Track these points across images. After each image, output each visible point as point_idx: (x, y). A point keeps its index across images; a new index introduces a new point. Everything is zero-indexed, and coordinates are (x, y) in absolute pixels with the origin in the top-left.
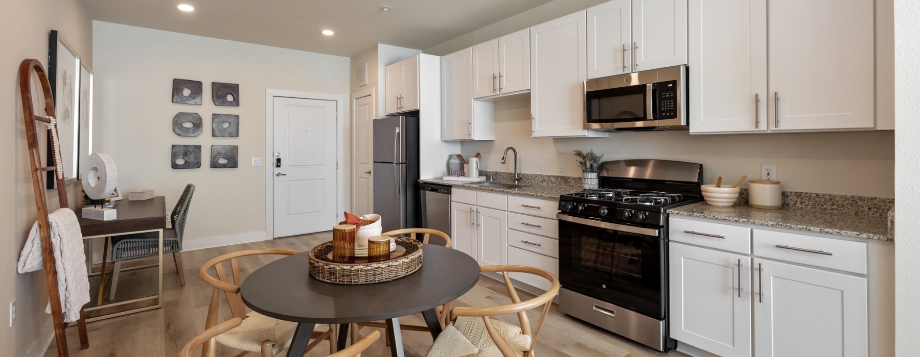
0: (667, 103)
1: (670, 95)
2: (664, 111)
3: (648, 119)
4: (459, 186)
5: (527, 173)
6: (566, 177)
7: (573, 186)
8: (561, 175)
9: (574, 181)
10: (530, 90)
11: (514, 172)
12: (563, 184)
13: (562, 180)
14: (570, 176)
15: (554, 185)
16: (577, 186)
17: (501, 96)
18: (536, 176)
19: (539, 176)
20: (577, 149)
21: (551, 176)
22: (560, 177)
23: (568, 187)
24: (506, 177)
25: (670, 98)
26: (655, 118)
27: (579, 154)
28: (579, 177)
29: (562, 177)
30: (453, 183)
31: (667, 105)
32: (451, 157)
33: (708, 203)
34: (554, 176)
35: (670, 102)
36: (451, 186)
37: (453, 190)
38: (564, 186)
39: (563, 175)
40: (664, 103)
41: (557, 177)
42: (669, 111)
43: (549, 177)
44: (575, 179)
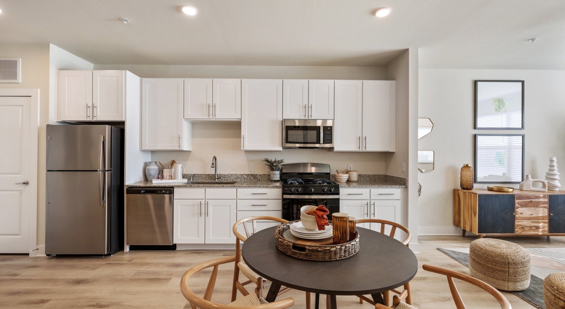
0: (328, 136)
1: (329, 132)
2: (327, 140)
3: (321, 143)
4: (179, 186)
5: (223, 173)
6: (254, 175)
7: (259, 179)
8: (251, 173)
9: (260, 176)
10: (241, 119)
11: (214, 173)
12: (253, 179)
13: (252, 176)
14: (257, 174)
15: (246, 180)
16: (262, 180)
17: (213, 120)
18: (232, 175)
19: (234, 175)
20: (266, 158)
21: (244, 174)
22: (250, 174)
23: (256, 180)
24: (203, 177)
25: (329, 134)
26: (324, 143)
27: (267, 161)
28: (264, 174)
29: (252, 175)
30: (173, 185)
31: (328, 137)
32: (146, 165)
33: (339, 181)
34: (245, 175)
35: (329, 136)
36: (173, 187)
37: (176, 190)
38: (253, 180)
39: (252, 174)
40: (327, 136)
41: (248, 175)
42: (329, 140)
43: (242, 175)
44: (261, 175)
